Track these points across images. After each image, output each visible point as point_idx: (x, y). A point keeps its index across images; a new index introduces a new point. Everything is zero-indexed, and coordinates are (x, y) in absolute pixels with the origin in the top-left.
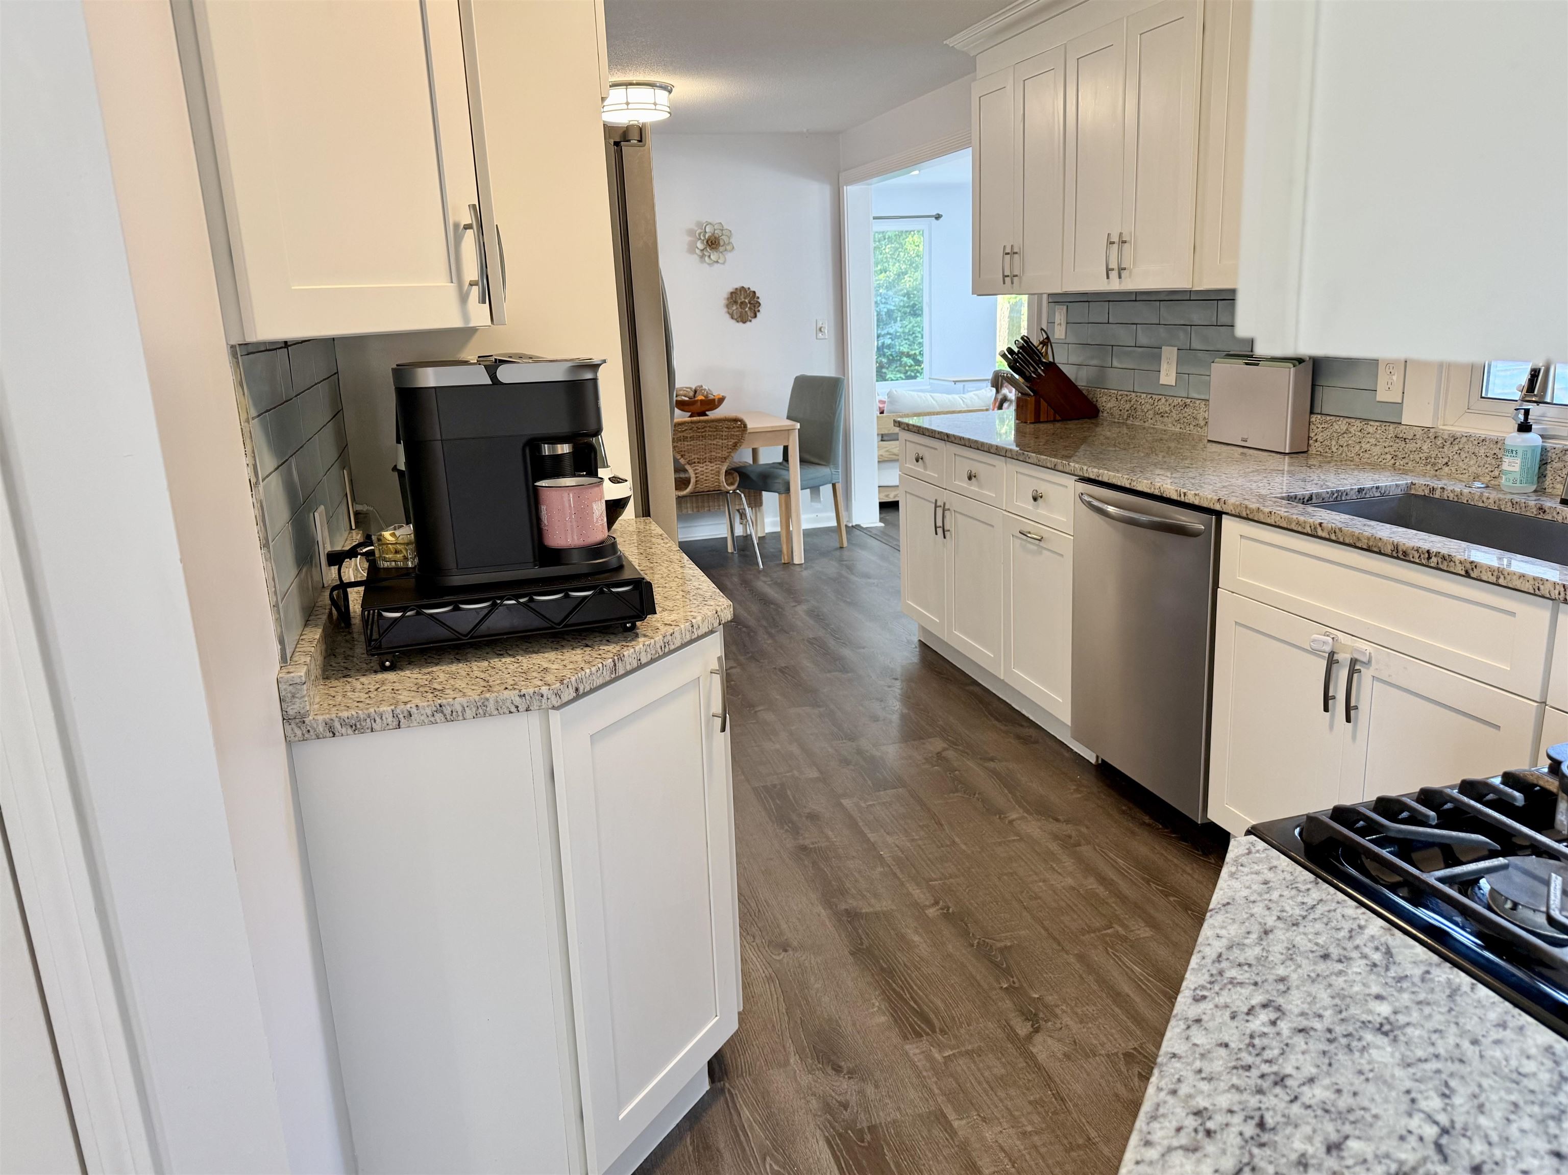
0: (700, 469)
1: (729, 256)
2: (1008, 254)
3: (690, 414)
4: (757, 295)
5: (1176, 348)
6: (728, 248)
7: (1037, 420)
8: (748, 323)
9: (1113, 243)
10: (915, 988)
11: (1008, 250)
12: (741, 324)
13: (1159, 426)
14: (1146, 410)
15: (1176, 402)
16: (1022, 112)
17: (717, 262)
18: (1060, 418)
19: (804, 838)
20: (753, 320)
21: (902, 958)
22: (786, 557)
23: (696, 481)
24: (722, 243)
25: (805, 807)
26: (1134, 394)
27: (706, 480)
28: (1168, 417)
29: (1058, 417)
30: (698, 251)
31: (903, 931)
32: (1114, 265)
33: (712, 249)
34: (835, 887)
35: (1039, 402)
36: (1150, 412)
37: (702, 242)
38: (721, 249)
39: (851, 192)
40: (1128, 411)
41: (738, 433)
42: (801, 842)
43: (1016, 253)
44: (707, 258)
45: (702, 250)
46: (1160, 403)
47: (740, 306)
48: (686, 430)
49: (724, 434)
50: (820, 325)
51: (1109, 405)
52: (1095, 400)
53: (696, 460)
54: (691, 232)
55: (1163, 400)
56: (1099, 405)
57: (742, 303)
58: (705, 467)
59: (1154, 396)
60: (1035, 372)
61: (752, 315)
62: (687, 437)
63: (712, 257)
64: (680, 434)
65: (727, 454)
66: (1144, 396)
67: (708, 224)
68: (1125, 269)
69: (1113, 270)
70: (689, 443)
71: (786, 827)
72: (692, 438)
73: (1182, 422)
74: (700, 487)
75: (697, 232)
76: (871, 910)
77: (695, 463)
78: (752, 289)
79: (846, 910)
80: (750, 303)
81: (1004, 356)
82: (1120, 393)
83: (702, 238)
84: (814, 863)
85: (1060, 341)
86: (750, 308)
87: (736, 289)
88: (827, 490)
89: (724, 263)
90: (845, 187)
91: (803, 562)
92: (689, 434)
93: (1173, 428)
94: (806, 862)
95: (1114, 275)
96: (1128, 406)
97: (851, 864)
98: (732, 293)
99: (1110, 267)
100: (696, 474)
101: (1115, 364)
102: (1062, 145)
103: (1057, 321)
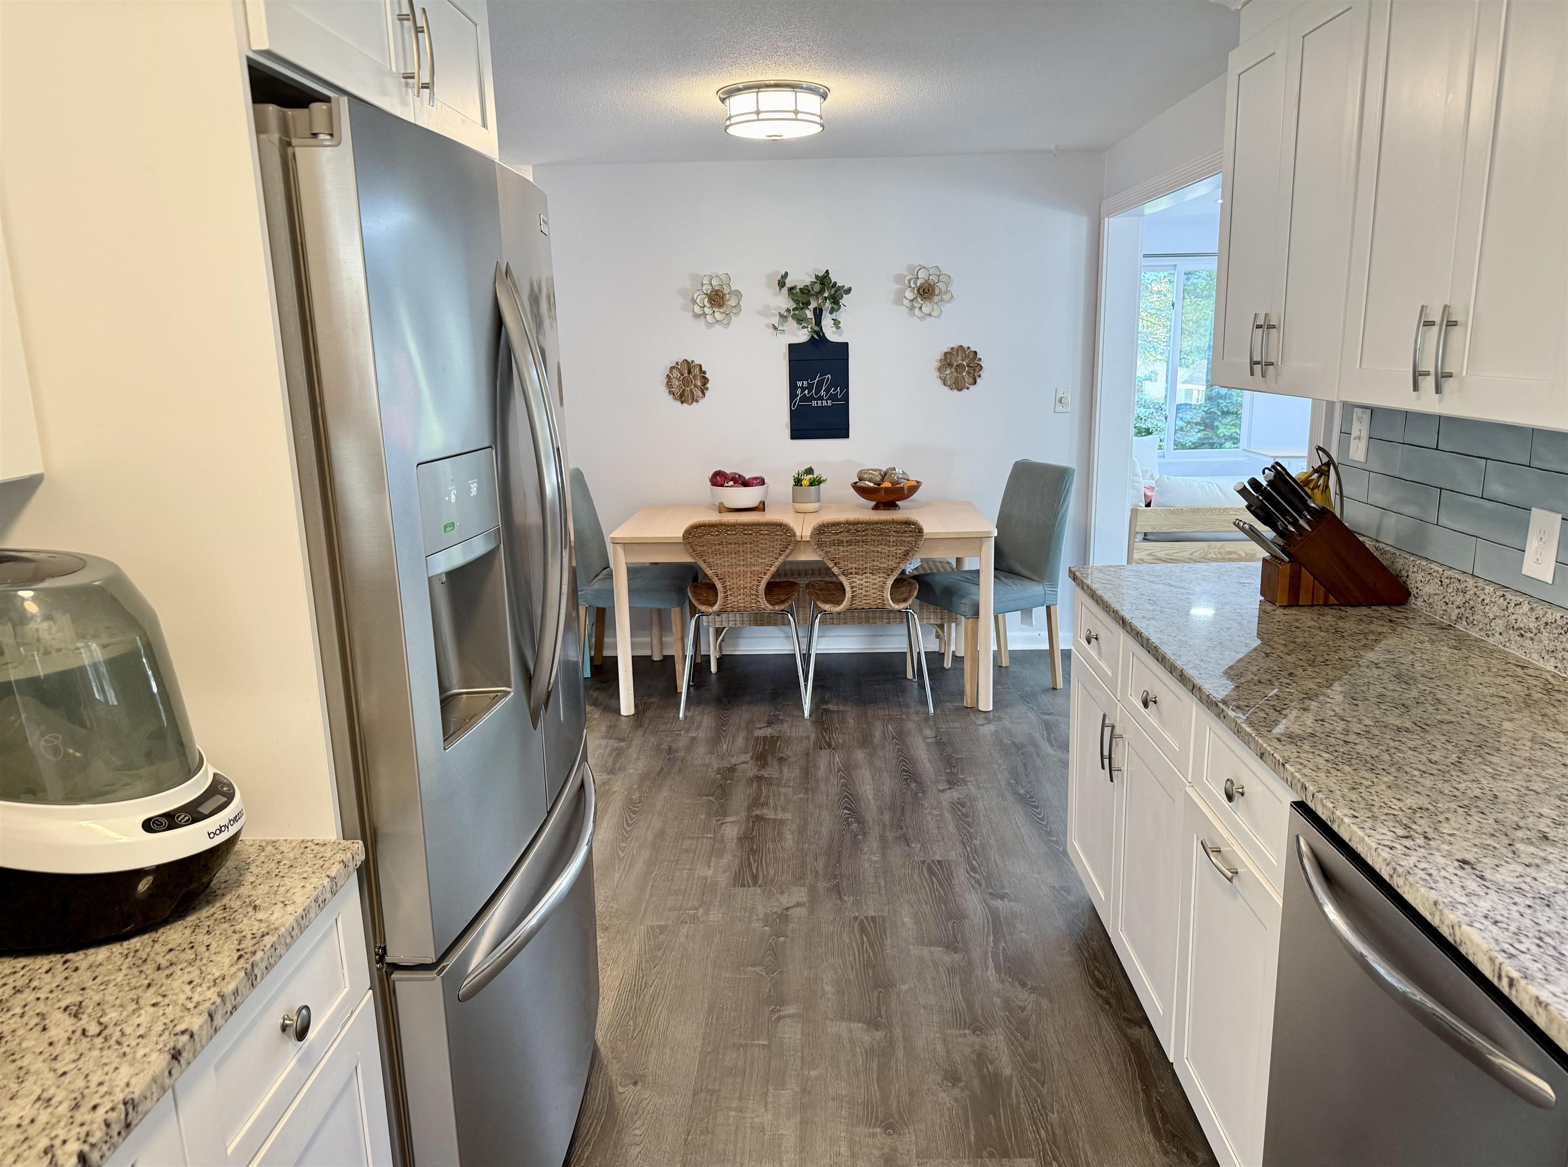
0: (859, 582)
1: (946, 307)
2: (1259, 327)
3: (874, 503)
4: (979, 356)
5: (1560, 516)
6: (945, 297)
7: (1293, 602)
8: (965, 391)
9: (1432, 324)
11: (1261, 321)
12: (955, 391)
13: (1513, 650)
14: (1492, 616)
15: (1549, 618)
16: (1296, 92)
17: (930, 315)
18: (1336, 602)
20: (972, 387)
22: (969, 700)
23: (853, 597)
24: (937, 291)
26: (1471, 582)
27: (866, 596)
28: (1532, 639)
29: (1332, 599)
30: (906, 302)
32: (1428, 365)
33: (924, 299)
35: (1300, 572)
36: (1498, 621)
37: (913, 291)
38: (936, 299)
39: (1113, 225)
40: (1459, 607)
41: (910, 539)
43: (1274, 327)
44: (917, 311)
45: (912, 301)
46: (1518, 610)
47: (956, 369)
48: (841, 532)
49: (892, 539)
50: (1060, 395)
51: (1428, 589)
52: (1404, 573)
53: (854, 571)
54: (899, 279)
55: (1526, 607)
56: (1411, 584)
57: (958, 366)
58: (865, 580)
59: (1508, 596)
60: (1295, 523)
61: (971, 380)
62: (843, 541)
63: (923, 309)
64: (834, 537)
65: (895, 565)
66: (1489, 589)
67: (922, 267)
68: (1450, 375)
69: (1427, 374)
70: (845, 549)
72: (849, 543)
73: (1559, 656)
74: (857, 603)
75: (907, 279)
77: (851, 573)
78: (973, 349)
80: (968, 366)
81: (1243, 492)
82: (1448, 573)
83: (913, 286)
85: (1358, 465)
86: (968, 373)
87: (952, 348)
88: (1039, 613)
89: (938, 317)
90: (1106, 219)
91: (991, 709)
92: (845, 537)
93: (1541, 664)
95: (1428, 383)
96: (1459, 600)
98: (946, 354)
99: (1422, 368)
100: (852, 587)
101: (1444, 521)
102: (1355, 141)
103: (1355, 433)
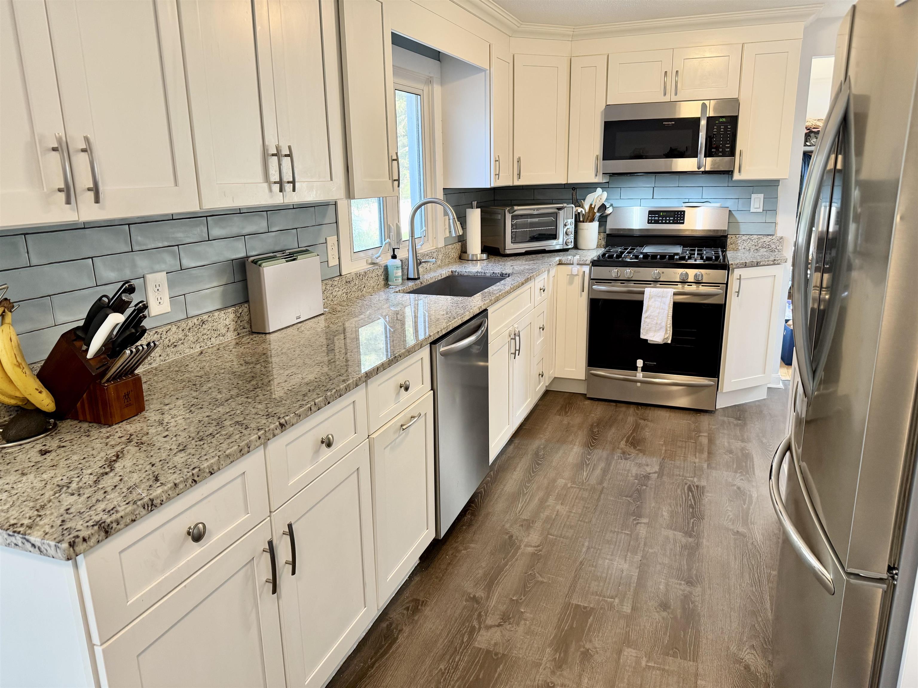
10: (684, 499)
19: (684, 590)
21: (680, 510)
25: (663, 618)
31: (668, 518)
34: (687, 551)
42: (688, 589)
71: (691, 606)
76: (676, 533)
79: (690, 537)
84: (690, 570)
94: (695, 572)
97: (666, 561)
